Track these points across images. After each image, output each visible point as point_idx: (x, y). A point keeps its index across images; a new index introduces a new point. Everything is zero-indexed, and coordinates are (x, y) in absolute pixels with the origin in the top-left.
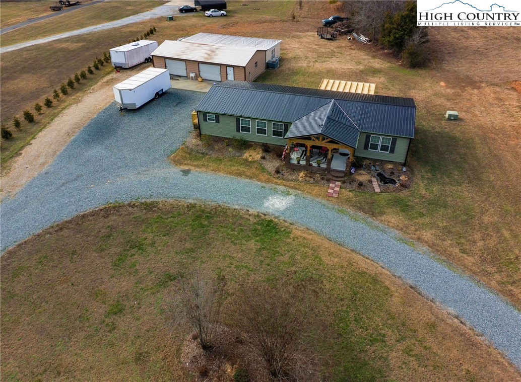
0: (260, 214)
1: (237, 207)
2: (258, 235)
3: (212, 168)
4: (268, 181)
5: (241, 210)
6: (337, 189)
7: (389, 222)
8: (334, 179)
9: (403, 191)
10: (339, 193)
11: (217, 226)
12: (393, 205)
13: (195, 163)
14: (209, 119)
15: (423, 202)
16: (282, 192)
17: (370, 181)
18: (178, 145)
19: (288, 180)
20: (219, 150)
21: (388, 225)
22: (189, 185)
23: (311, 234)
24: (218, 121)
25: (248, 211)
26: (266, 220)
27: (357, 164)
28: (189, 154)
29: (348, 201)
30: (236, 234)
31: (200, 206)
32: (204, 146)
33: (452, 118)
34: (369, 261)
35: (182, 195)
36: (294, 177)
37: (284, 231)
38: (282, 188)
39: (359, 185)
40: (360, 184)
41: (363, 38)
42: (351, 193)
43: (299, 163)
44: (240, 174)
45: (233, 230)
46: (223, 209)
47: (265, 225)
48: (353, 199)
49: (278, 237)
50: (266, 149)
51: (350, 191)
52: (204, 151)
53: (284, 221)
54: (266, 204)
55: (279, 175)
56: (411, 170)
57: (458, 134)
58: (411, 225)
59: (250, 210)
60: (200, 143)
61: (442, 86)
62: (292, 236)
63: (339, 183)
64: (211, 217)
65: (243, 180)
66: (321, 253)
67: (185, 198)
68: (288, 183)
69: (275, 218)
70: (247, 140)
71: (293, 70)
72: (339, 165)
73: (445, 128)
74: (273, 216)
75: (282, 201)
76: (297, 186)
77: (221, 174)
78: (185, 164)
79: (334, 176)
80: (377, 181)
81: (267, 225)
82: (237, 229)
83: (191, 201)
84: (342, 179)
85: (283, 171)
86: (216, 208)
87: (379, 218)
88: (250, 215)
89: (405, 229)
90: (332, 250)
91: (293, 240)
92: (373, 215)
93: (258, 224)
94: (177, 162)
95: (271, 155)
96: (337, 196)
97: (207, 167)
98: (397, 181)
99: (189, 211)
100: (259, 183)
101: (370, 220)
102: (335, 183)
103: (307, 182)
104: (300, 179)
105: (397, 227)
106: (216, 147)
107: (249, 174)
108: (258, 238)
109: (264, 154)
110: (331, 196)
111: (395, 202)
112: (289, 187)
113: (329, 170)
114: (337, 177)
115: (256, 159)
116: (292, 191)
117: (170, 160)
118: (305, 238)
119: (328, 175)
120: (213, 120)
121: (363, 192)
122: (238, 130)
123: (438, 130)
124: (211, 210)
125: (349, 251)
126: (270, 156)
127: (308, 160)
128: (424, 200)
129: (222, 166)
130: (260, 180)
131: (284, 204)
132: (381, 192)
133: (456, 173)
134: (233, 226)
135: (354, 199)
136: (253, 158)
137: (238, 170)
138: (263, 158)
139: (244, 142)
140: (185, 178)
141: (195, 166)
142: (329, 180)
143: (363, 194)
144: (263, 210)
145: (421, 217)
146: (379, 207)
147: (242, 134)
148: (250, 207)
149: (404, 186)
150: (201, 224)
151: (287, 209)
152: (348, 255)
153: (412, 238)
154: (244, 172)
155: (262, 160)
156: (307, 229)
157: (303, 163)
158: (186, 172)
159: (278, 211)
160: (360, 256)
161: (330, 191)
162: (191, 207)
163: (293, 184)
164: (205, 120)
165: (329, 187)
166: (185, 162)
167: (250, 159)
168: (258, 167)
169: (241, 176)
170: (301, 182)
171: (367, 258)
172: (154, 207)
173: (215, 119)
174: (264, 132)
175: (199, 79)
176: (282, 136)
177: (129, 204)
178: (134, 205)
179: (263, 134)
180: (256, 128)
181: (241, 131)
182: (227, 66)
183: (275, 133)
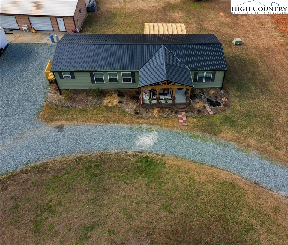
0: (137, 153)
1: (116, 151)
2: (142, 172)
3: (81, 120)
4: (132, 122)
5: (120, 152)
6: (185, 118)
7: (227, 137)
8: (180, 110)
9: (227, 110)
10: (186, 121)
11: (107, 172)
12: (225, 123)
13: (66, 117)
14: (65, 77)
15: (241, 116)
16: (147, 130)
17: (204, 107)
18: (41, 103)
19: (147, 118)
20: (81, 101)
21: (227, 140)
22: (69, 140)
23: (180, 161)
24: (73, 77)
25: (127, 152)
26: (143, 157)
27: (193, 95)
28: (56, 109)
29: (195, 126)
30: (125, 175)
31: (86, 157)
32: (66, 100)
33: (238, 44)
34: (225, 172)
35: (66, 151)
36: (151, 115)
37: (160, 162)
38: (144, 126)
39: (198, 112)
40: (199, 111)
42: (195, 120)
43: (151, 103)
44: (107, 121)
45: (122, 172)
46: (106, 155)
47: (144, 161)
48: (198, 125)
49: (157, 169)
50: (121, 93)
51: (194, 118)
52: (68, 104)
53: (157, 154)
54: (139, 143)
55: (138, 115)
56: (226, 91)
57: (245, 57)
58: (241, 136)
59: (128, 151)
60: (61, 97)
61: (222, 17)
62: (167, 166)
63: (184, 113)
64: (99, 165)
65: (112, 125)
66: (192, 174)
67: (69, 153)
68: (148, 121)
69: (150, 153)
70: (103, 88)
71: (111, 12)
72: (181, 99)
73: (236, 53)
74: (147, 153)
75: (150, 138)
76: (156, 122)
77: (92, 123)
78: (56, 120)
79: (180, 108)
80: (209, 106)
81: (146, 161)
82: (124, 171)
83: (76, 155)
84: (186, 109)
85: (140, 111)
86: (100, 156)
87: (219, 135)
88: (130, 156)
89: (238, 140)
90: (199, 170)
91: (170, 169)
92: (215, 134)
93: (138, 162)
94: (48, 120)
95: (125, 98)
96: (187, 125)
97: (77, 119)
98: (221, 103)
99: (78, 164)
100: (126, 125)
101: (214, 138)
102: (181, 114)
103: (162, 117)
104: (156, 116)
105: (233, 140)
106: (77, 99)
107: (114, 119)
108: (143, 174)
109: (120, 99)
110: (181, 125)
111: (225, 120)
112: (150, 124)
113: (174, 104)
114: (182, 109)
115: (115, 104)
116: (153, 127)
117: (40, 119)
118: (177, 165)
119: (174, 108)
120: (69, 77)
121: (203, 117)
122: (93, 82)
123: (231, 55)
124: (97, 159)
125: (210, 168)
126: (124, 99)
127: (158, 99)
128: (241, 114)
129: (89, 116)
130: (125, 123)
131: (151, 140)
132: (214, 114)
133: (253, 88)
134: (120, 169)
135: (199, 124)
136: (112, 104)
137: (104, 117)
138: (121, 102)
139: (101, 91)
140: (62, 134)
141: (66, 120)
142: (176, 112)
143: (203, 118)
144: (137, 149)
145: (244, 128)
146: (217, 127)
147: (98, 85)
148: (127, 149)
149: (226, 106)
150: (94, 173)
151: (155, 144)
152: (210, 171)
153: (244, 146)
154: (110, 118)
155: (120, 104)
156: (176, 157)
157: (154, 101)
158: (60, 128)
159: (149, 147)
160: (218, 170)
161: (181, 121)
162: (79, 160)
163: (151, 121)
164: (61, 77)
165: (178, 119)
166: (56, 118)
167: (110, 106)
168: (120, 111)
169: (109, 122)
170: (157, 118)
171: (223, 170)
172: (46, 168)
173: (70, 75)
174: (115, 80)
175: (33, 31)
176: (131, 82)
177: (22, 171)
178: (26, 170)
179: (115, 82)
180: (109, 78)
181: (96, 82)
182: (56, 17)
183: (125, 80)
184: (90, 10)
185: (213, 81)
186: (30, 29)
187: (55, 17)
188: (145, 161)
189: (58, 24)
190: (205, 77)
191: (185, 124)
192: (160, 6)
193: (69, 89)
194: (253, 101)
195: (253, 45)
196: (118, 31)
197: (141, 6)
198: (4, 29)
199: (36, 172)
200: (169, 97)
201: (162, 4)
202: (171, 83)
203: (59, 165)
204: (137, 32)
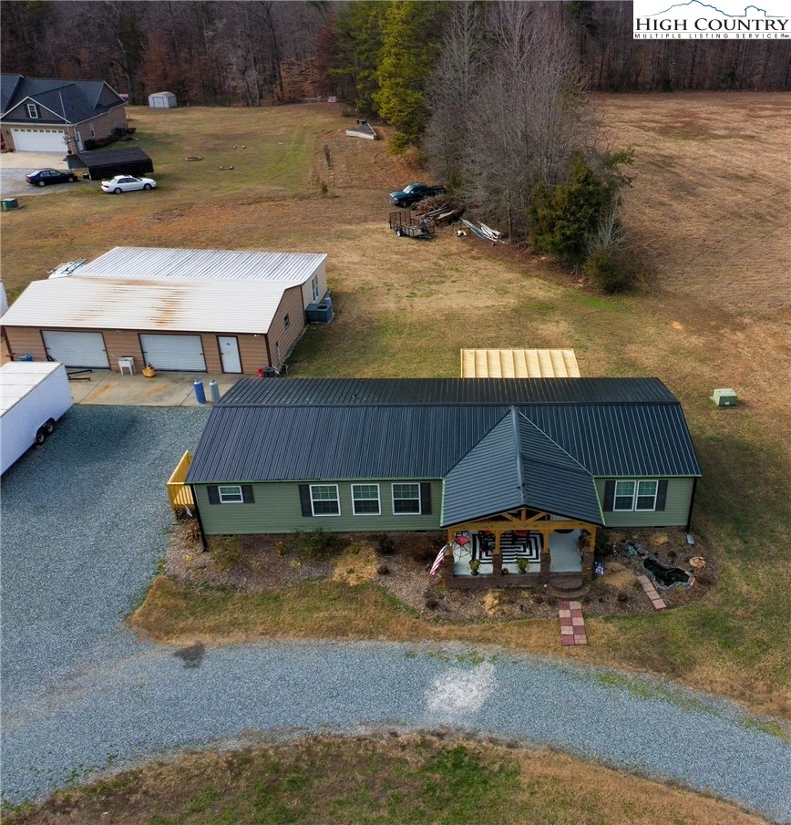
0: (428, 737)
1: (362, 731)
2: (443, 803)
3: (260, 629)
4: (415, 634)
5: (374, 735)
6: (579, 621)
7: (711, 682)
8: (565, 596)
9: (708, 595)
10: (585, 630)
11: (327, 804)
12: (702, 636)
13: (212, 620)
14: (225, 498)
15: (752, 613)
16: (461, 659)
17: (638, 586)
18: (144, 576)
19: (462, 622)
20: (265, 571)
21: (712, 690)
22: (214, 697)
23: (565, 763)
24: (250, 499)
25: (395, 734)
26: (448, 752)
27: (602, 548)
28: (185, 596)
29: (612, 646)
30: (386, 814)
31: (264, 755)
32: (221, 567)
33: (727, 403)
34: (713, 802)
35: (201, 733)
36: (474, 611)
37: (501, 769)
38: (454, 646)
39: (619, 600)
40: (623, 599)
41: (487, 231)
42: (610, 625)
43: (475, 573)
44: (340, 631)
45: (375, 806)
46: (328, 745)
47: (449, 765)
48: (619, 641)
49: (492, 795)
50: (386, 546)
51: (607, 620)
52: (223, 581)
53: (492, 741)
54: (435, 703)
55: (436, 613)
56: (702, 538)
57: (749, 437)
58: (757, 679)
59: (398, 729)
60: (206, 558)
61: (678, 332)
62: (524, 781)
63: (576, 605)
64: (304, 782)
65: (353, 644)
66: (607, 811)
67: (212, 739)
68: (465, 630)
69: (469, 736)
70: (332, 530)
71: (370, 322)
72: (566, 561)
73: (722, 427)
74: (461, 735)
75: (470, 685)
76: (489, 634)
77: (291, 639)
78: (183, 631)
79: (563, 590)
80: (651, 582)
81: (457, 766)
82: (383, 801)
83: (234, 745)
84: (581, 593)
85: (442, 598)
86: (309, 750)
87: (689, 676)
88: (403, 747)
89: (748, 692)
90: (629, 796)
91: (532, 793)
92: (675, 671)
93: (431, 769)
94: (158, 629)
95: (399, 558)
96: (584, 641)
97: (245, 626)
98: (687, 573)
99: (237, 777)
100: (397, 645)
101: (672, 686)
102: (568, 607)
103: (508, 618)
104: (491, 613)
105: (730, 692)
106: (255, 564)
107: (362, 624)
108: (445, 813)
109: (384, 561)
110: (568, 643)
111: (704, 625)
112: (472, 640)
113: (546, 576)
114: (569, 590)
115: (366, 577)
116: (481, 649)
117: (135, 628)
118: (556, 779)
119: (548, 590)
120: (238, 498)
121: (634, 617)
122: (307, 512)
123: (710, 432)
124: (297, 759)
125: (665, 788)
126: (397, 562)
127: (497, 562)
128: (752, 608)
129: (286, 617)
130: (394, 636)
131: (475, 693)
132: (669, 607)
133: (781, 528)
134: (371, 794)
135: (622, 639)
136: (359, 578)
137: (331, 618)
138: (384, 572)
139: (329, 540)
140: (196, 674)
141: (212, 630)
142: (553, 603)
143: (634, 622)
144: (430, 723)
145: (765, 651)
146: (679, 647)
148: (397, 722)
149: (705, 581)
150: (283, 810)
151: (487, 704)
152: (666, 800)
153: (769, 712)
154: (349, 621)
155: (383, 578)
156: (552, 750)
157: (486, 569)
158: (192, 656)
159: (466, 717)
160: (691, 795)
161: (567, 630)
162: (239, 762)
163: (476, 628)
164: (214, 500)
165: (560, 622)
166: (181, 625)
167: (353, 582)
168: (380, 600)
169: (344, 634)
170: (494, 620)
171: (708, 796)
172: (132, 791)
173: (241, 494)
174: (372, 506)
175: (148, 372)
176: (418, 511)
177: (51, 805)
178: (67, 800)
179: (369, 511)
180: (353, 500)
181: (315, 512)
182: (218, 335)
183: (400, 506)
184: (314, 317)
185: (661, 506)
186: (139, 366)
187: (214, 336)
188: (454, 765)
189: (221, 354)
190: (635, 496)
191: (581, 639)
192: (505, 307)
193: (232, 535)
194: (784, 566)
195: (769, 407)
196: (389, 370)
197: (454, 306)
198: (66, 367)
199: (98, 807)
200: (531, 554)
201: (512, 301)
202: (537, 513)
203: (173, 780)
204: (442, 373)
